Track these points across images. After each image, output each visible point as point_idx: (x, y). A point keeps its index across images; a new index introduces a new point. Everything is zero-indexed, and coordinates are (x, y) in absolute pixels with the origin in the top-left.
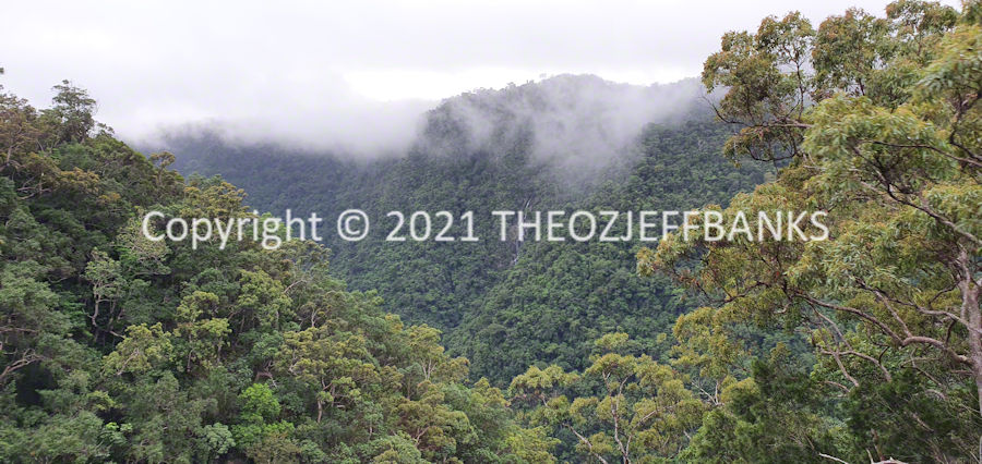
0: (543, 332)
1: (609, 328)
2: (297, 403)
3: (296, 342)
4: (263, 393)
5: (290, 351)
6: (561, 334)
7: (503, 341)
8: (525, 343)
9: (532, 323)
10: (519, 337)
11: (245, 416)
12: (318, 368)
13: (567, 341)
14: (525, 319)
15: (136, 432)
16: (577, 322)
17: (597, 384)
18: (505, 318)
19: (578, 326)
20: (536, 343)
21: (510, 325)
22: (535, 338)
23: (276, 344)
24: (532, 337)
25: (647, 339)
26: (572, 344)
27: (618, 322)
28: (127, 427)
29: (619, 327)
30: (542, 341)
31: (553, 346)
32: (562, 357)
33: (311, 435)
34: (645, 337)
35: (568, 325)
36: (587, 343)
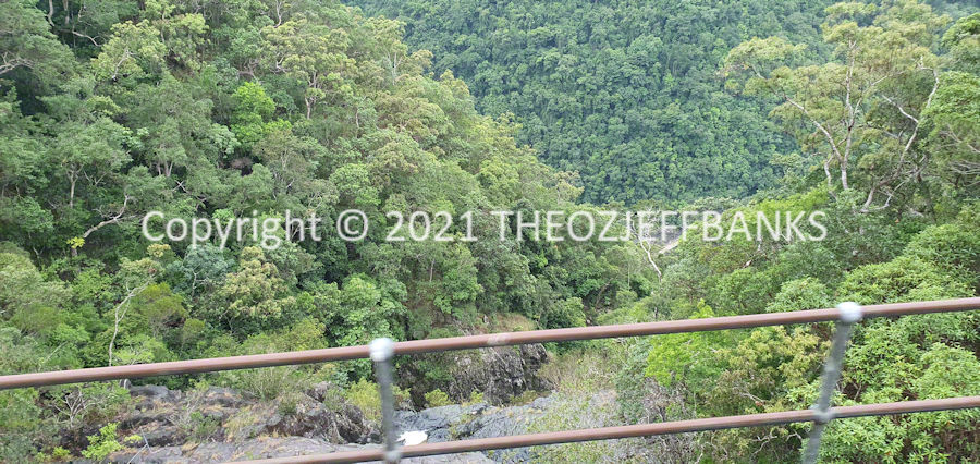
0: (452, 23)
1: (519, 16)
2: (288, 102)
3: (280, 38)
4: (255, 90)
5: (273, 48)
6: (470, 25)
7: (411, 34)
8: (433, 35)
9: (440, 13)
10: (428, 29)
11: (243, 116)
12: (308, 64)
13: (476, 32)
14: (433, 10)
15: (154, 135)
16: (486, 11)
17: (507, 73)
18: (412, 10)
19: (487, 16)
20: (446, 35)
21: (418, 16)
22: (444, 30)
23: (254, 41)
24: (441, 29)
25: (556, 26)
26: (481, 35)
27: (528, 9)
28: (143, 131)
29: (528, 14)
30: (451, 32)
31: (463, 38)
32: (472, 48)
33: (308, 132)
34: (553, 23)
35: (477, 14)
36: (497, 32)
